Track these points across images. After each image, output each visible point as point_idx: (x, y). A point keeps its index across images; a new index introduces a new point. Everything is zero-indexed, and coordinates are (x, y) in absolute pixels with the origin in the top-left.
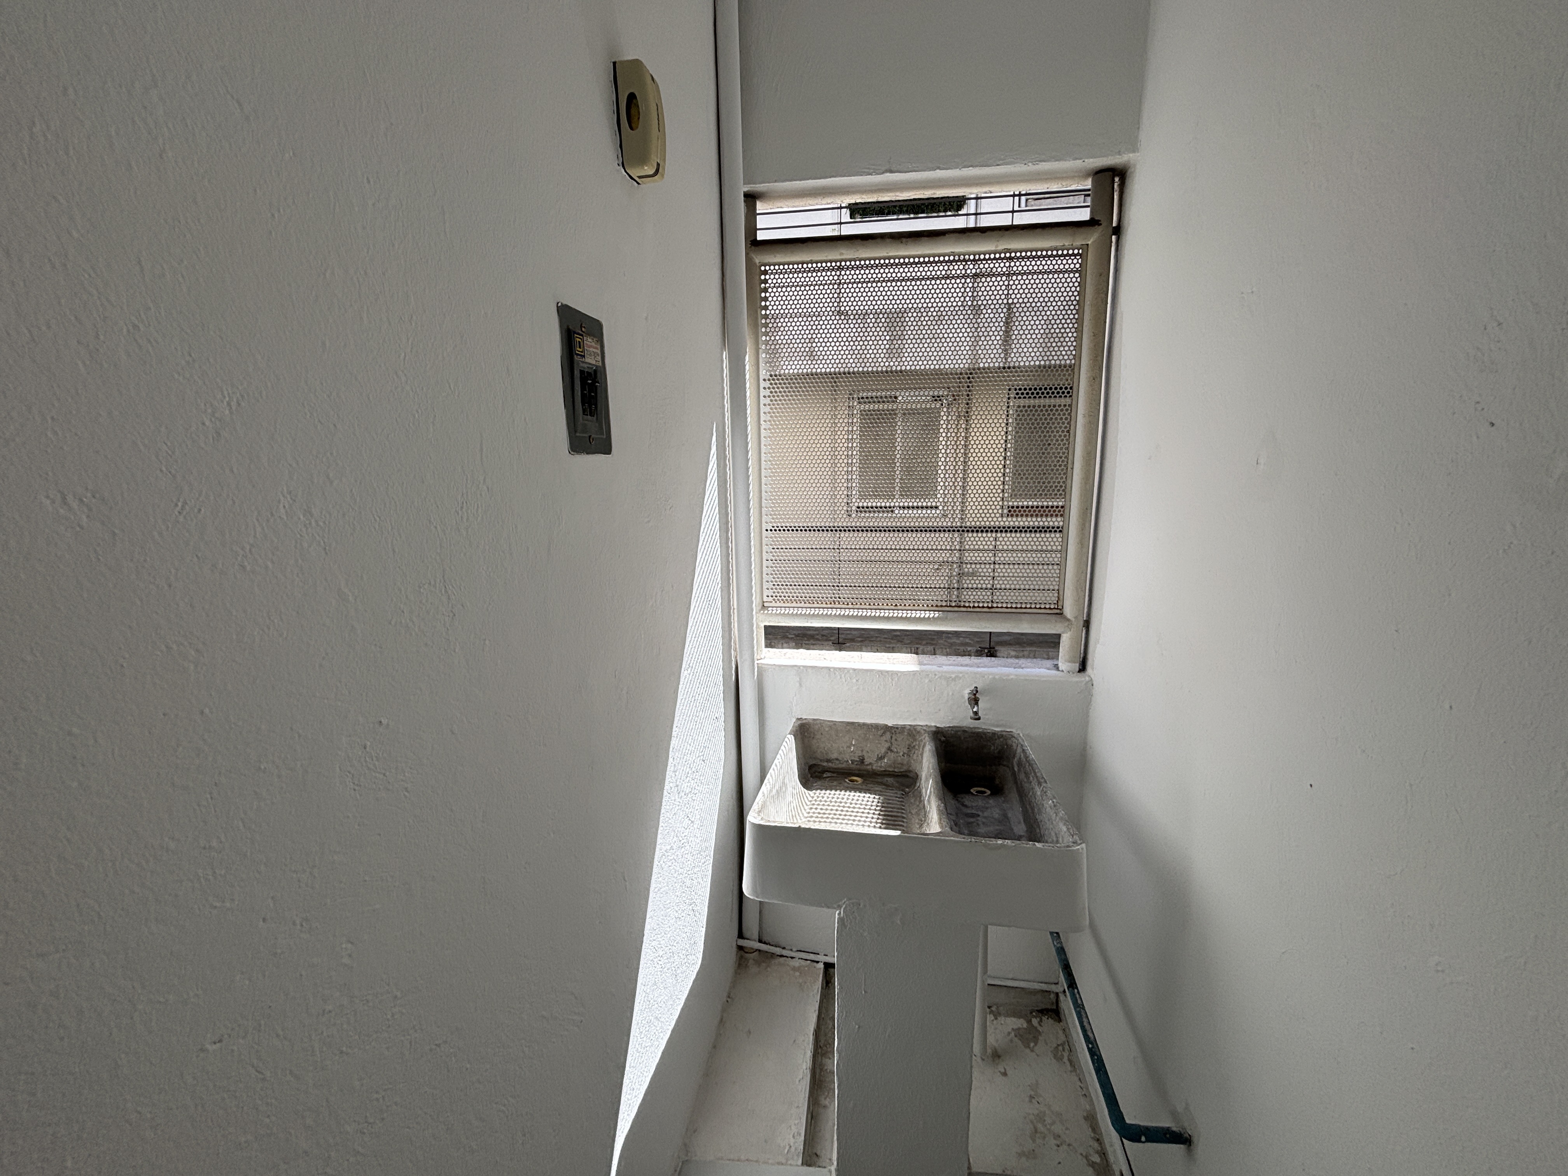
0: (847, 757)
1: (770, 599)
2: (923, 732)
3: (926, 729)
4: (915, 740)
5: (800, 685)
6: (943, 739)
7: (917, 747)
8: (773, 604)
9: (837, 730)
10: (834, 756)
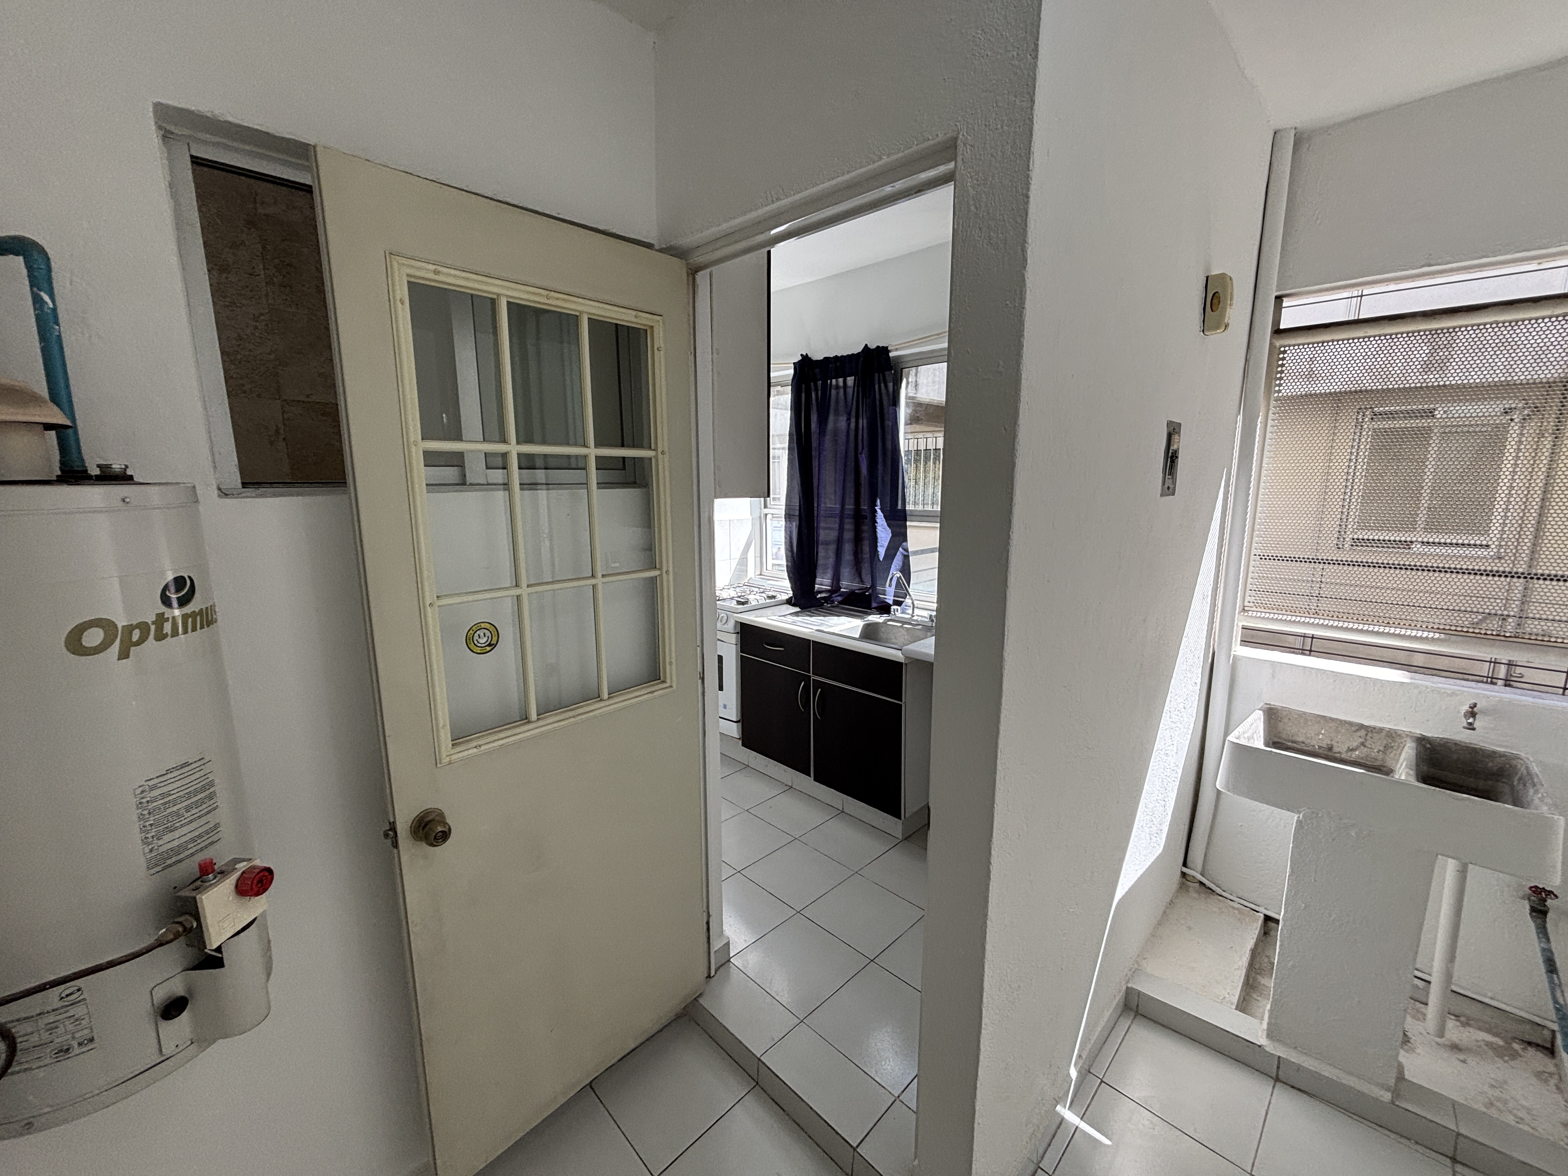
0: (1314, 742)
1: (1252, 604)
2: (1404, 736)
3: (1410, 735)
4: (1394, 741)
5: (1273, 676)
6: (1428, 746)
7: (1395, 748)
8: (1254, 609)
9: (1306, 720)
10: (1301, 739)
